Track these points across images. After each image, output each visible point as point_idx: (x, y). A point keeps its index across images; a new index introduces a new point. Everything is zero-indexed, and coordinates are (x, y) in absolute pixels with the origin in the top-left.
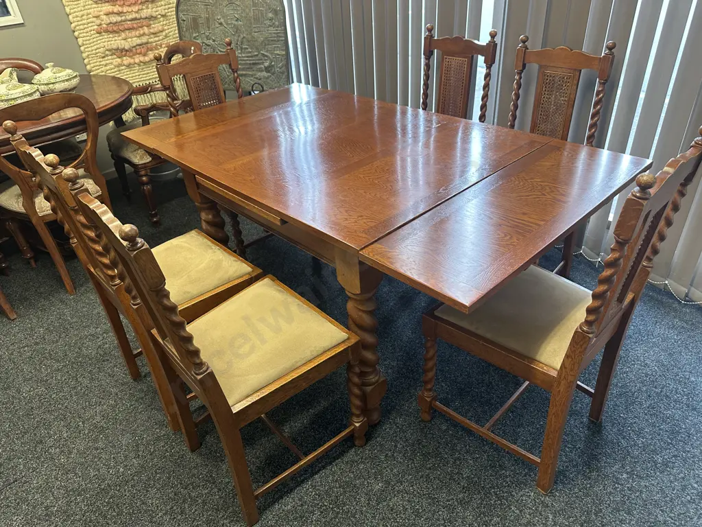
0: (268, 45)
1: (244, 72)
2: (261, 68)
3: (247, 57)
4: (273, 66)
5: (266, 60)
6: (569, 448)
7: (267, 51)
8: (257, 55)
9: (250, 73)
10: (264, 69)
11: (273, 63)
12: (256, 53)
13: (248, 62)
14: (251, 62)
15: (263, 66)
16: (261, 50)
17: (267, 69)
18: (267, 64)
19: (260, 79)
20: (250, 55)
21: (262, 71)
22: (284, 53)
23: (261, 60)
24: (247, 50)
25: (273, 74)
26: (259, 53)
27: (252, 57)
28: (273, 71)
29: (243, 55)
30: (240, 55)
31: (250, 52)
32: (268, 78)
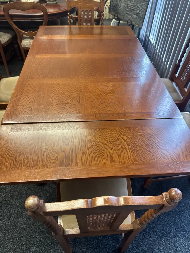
0: (142, 2)
1: (129, 13)
2: (135, 13)
3: (132, 6)
4: (140, 13)
5: (138, 10)
6: (97, 250)
7: (140, 5)
8: (135, 6)
9: (130, 14)
10: (136, 14)
11: (140, 12)
12: (135, 5)
13: (131, 8)
14: (133, 9)
15: (136, 12)
16: (138, 4)
17: (137, 14)
18: (137, 12)
19: (133, 18)
20: (133, 5)
21: (135, 14)
22: (146, 8)
23: (136, 9)
24: (133, 2)
25: (139, 17)
26: (137, 5)
27: (133, 6)
28: (138, 16)
29: (131, 4)
30: (129, 4)
31: (133, 4)
32: (136, 18)
